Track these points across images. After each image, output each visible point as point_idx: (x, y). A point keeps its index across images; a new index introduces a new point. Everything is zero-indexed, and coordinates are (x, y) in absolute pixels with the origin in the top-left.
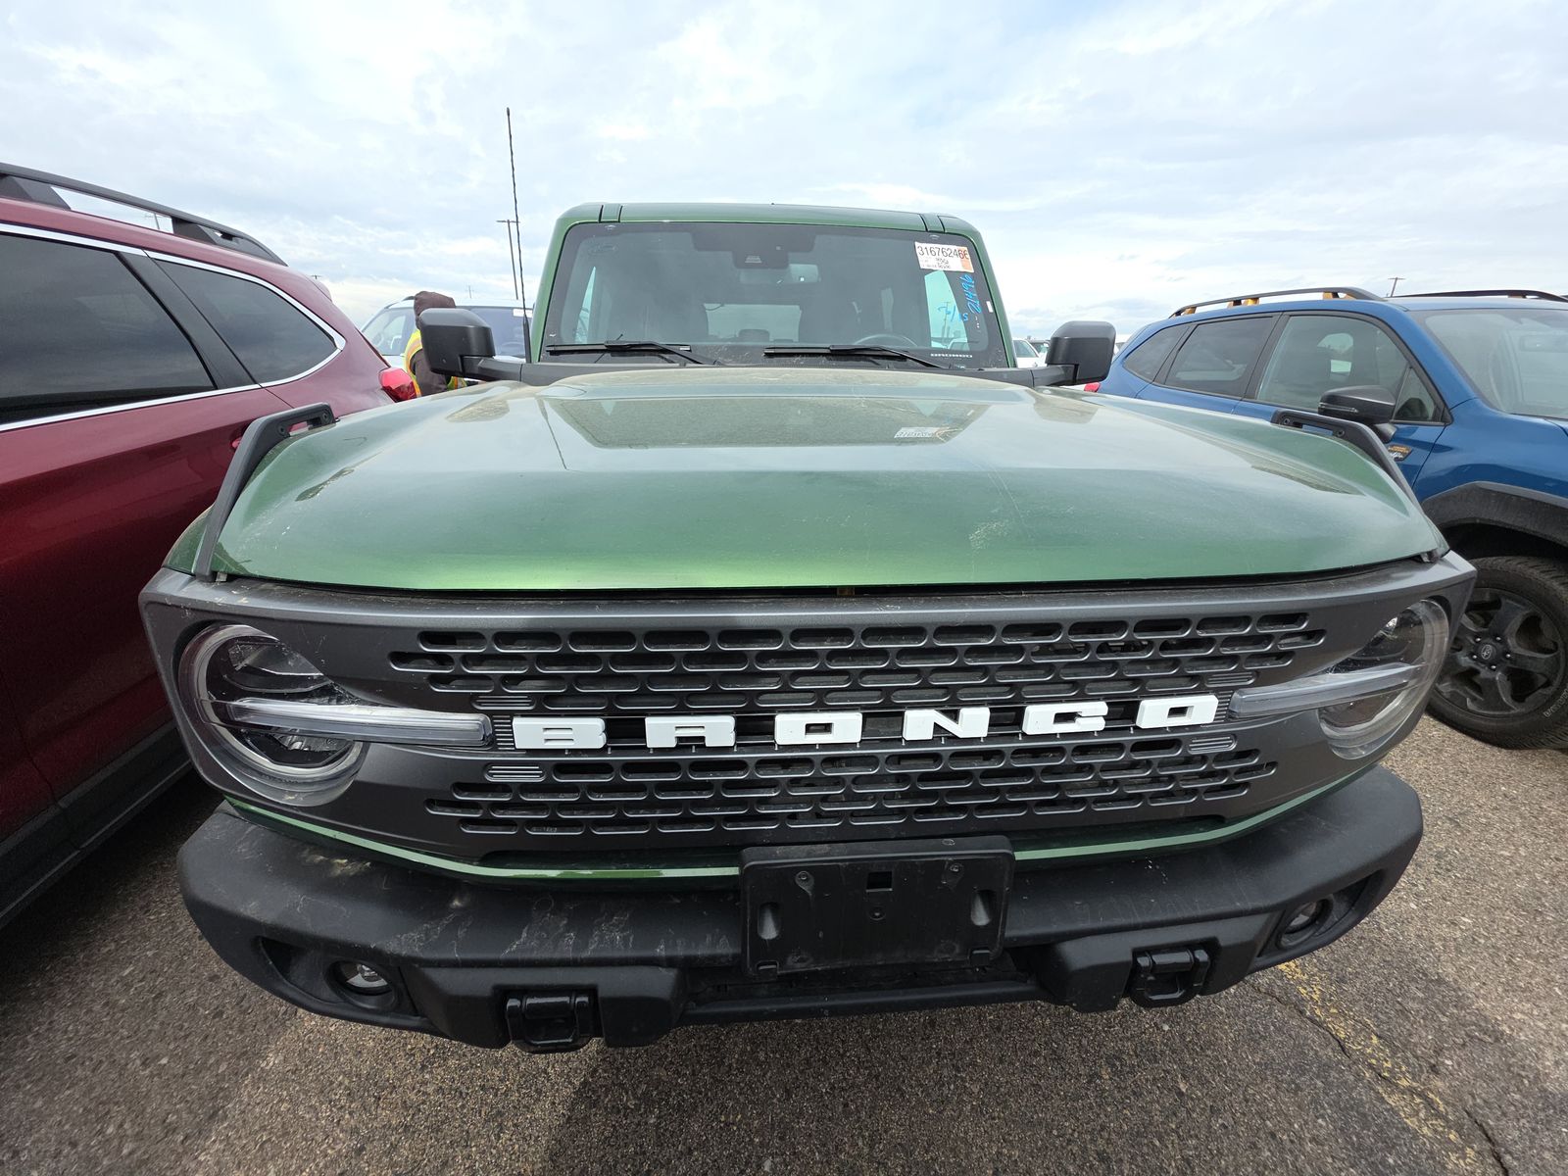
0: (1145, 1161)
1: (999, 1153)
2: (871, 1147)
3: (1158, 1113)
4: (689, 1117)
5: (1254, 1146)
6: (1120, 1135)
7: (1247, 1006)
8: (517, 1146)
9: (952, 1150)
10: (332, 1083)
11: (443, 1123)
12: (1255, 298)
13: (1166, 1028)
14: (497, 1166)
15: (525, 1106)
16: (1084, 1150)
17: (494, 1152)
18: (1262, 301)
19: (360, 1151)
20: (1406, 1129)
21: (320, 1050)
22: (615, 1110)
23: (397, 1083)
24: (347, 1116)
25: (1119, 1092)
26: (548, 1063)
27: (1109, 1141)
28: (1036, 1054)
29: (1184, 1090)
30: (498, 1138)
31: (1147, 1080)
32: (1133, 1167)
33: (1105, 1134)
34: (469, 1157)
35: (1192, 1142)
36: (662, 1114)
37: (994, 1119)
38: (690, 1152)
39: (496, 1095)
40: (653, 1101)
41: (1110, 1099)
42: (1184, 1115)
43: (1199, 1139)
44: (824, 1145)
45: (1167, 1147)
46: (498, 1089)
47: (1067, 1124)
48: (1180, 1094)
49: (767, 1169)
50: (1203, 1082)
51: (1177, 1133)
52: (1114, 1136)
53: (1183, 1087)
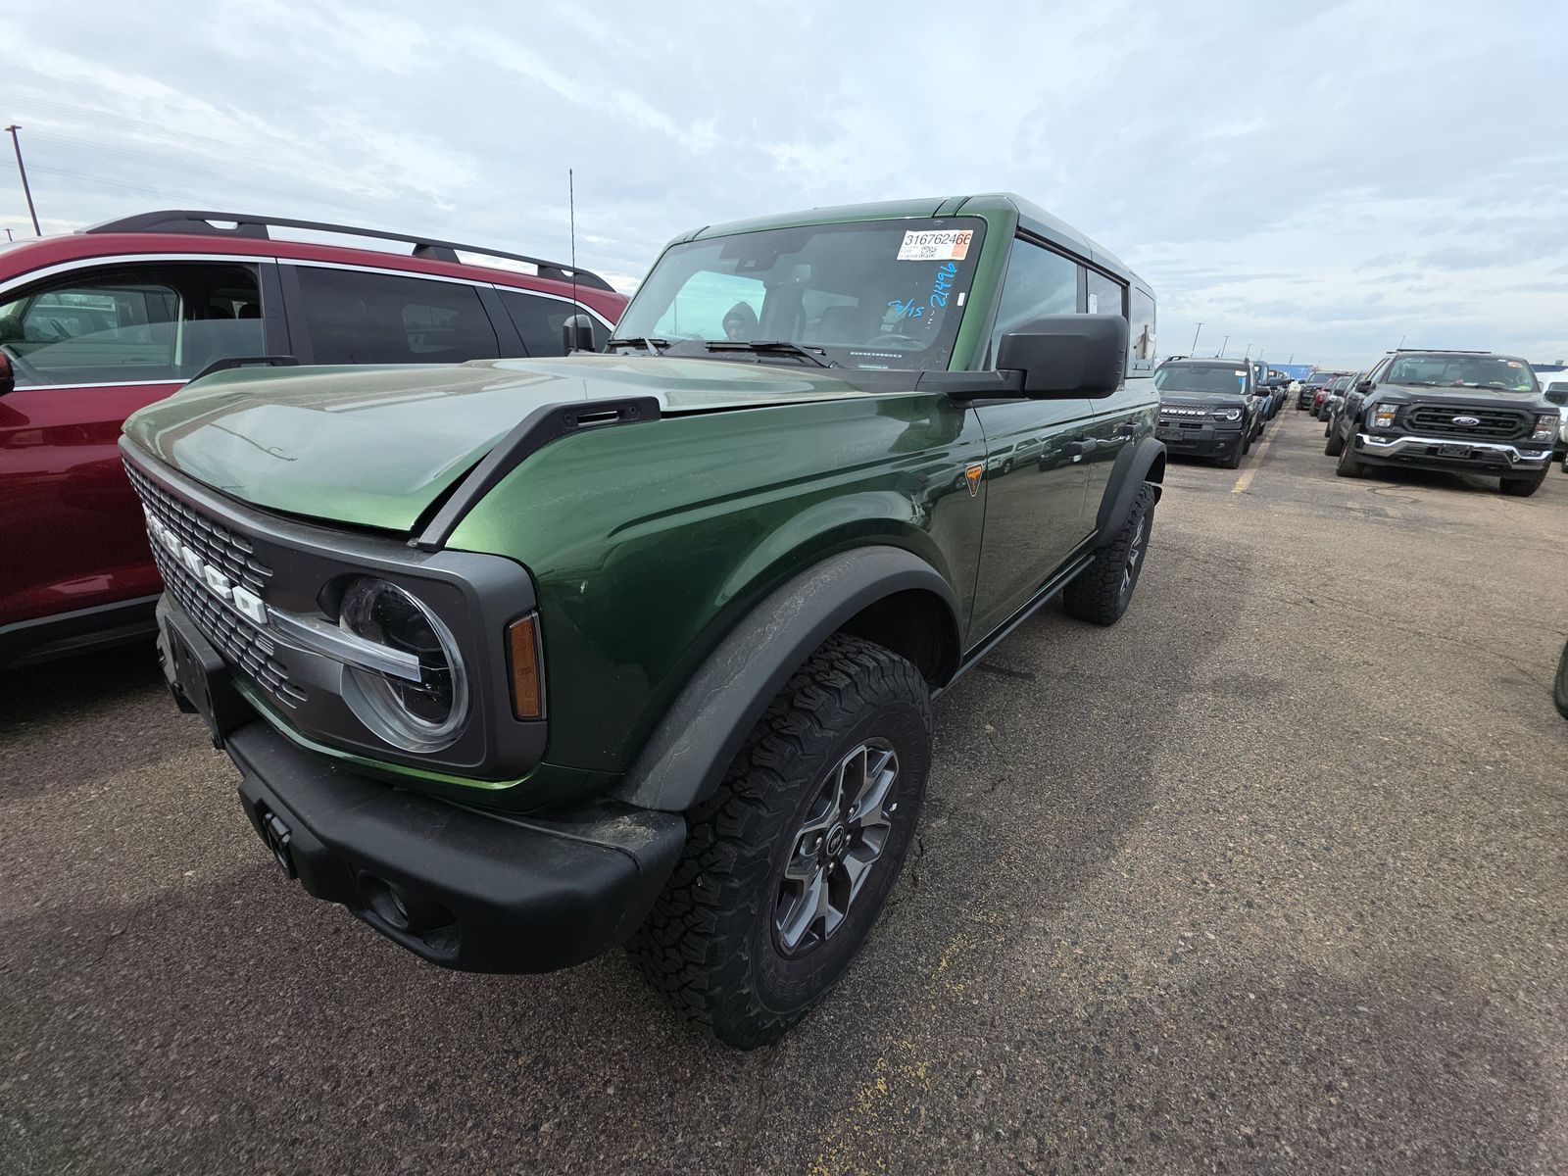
1: (403, 1016)
3: (502, 1115)
6: (463, 1092)
7: (706, 1165)
13: (610, 1091)
16: (434, 1071)
25: (509, 1077)
27: (452, 1086)
28: (514, 1004)
29: (542, 1129)
31: (536, 1094)
32: (435, 1112)
33: (458, 1081)
35: (485, 1153)
37: (432, 1001)
41: (495, 1072)
42: (514, 1138)
43: (491, 1159)
45: (469, 1133)
47: (454, 1050)
48: (535, 1128)
50: (562, 1143)
51: (489, 1138)
52: (459, 1088)
53: (545, 1127)
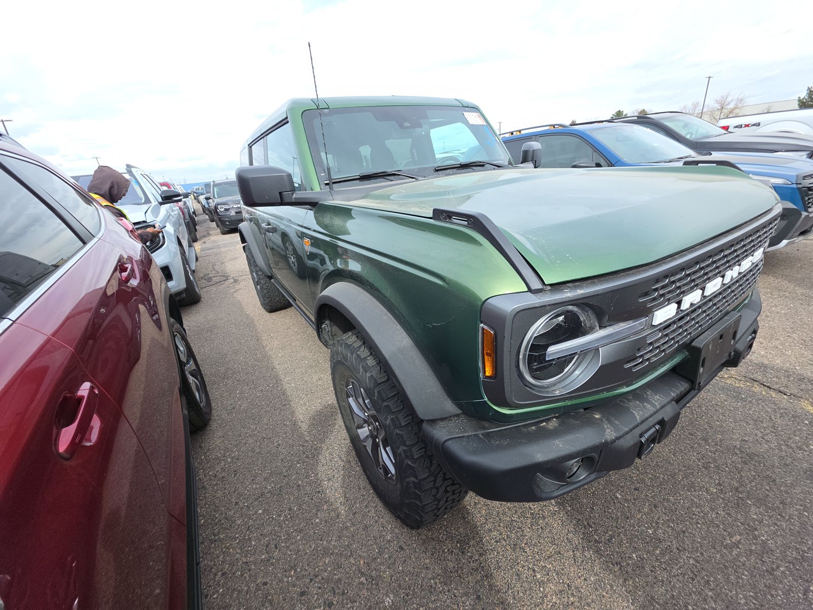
0: (700, 429)
2: (638, 470)
4: (579, 499)
5: (716, 410)
8: (536, 550)
9: (658, 456)
10: (431, 586)
11: (498, 564)
12: (520, 131)
14: (537, 561)
15: (521, 536)
17: (530, 557)
18: (523, 132)
19: (478, 597)
20: (738, 387)
21: (407, 579)
22: (553, 514)
23: (460, 565)
24: (456, 591)
26: (510, 517)
30: (526, 552)
34: (524, 566)
36: (570, 504)
38: (593, 509)
39: (505, 540)
40: (562, 503)
44: (626, 479)
46: (504, 538)
49: (620, 497)
